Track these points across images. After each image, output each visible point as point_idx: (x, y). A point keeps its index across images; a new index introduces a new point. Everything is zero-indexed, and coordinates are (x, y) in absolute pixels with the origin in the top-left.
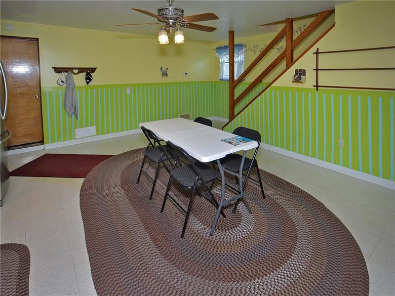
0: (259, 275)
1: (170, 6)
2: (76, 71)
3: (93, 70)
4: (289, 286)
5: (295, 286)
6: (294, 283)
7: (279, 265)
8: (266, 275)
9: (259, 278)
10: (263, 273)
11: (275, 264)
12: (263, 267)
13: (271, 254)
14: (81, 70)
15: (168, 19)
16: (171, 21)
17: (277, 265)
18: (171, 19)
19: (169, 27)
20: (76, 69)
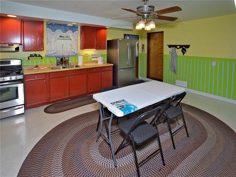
0: (64, 158)
1: (145, 4)
2: (178, 47)
3: (188, 46)
4: (51, 171)
5: (49, 174)
6: (51, 174)
7: (65, 170)
8: (62, 161)
9: (62, 157)
10: (64, 160)
11: (66, 168)
12: (67, 161)
13: (73, 168)
14: (181, 46)
15: (144, 13)
16: (146, 15)
17: (64, 169)
18: (146, 13)
19: (145, 19)
20: (178, 46)
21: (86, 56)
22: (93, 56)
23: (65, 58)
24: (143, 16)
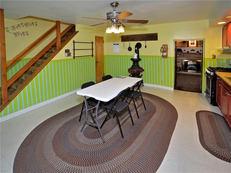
1: (114, 11)
19: (114, 24)
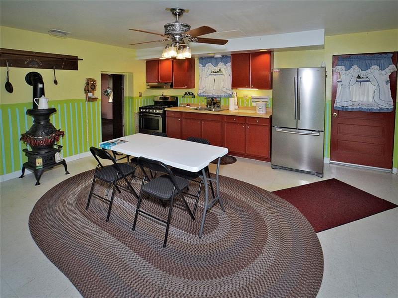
1: (176, 22)
19: (176, 43)
21: (245, 98)
22: (254, 100)
23: (216, 99)
24: (174, 39)
